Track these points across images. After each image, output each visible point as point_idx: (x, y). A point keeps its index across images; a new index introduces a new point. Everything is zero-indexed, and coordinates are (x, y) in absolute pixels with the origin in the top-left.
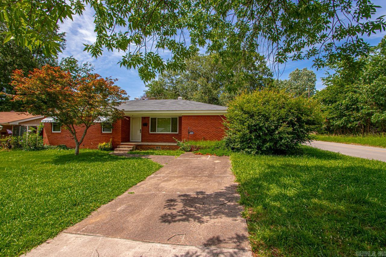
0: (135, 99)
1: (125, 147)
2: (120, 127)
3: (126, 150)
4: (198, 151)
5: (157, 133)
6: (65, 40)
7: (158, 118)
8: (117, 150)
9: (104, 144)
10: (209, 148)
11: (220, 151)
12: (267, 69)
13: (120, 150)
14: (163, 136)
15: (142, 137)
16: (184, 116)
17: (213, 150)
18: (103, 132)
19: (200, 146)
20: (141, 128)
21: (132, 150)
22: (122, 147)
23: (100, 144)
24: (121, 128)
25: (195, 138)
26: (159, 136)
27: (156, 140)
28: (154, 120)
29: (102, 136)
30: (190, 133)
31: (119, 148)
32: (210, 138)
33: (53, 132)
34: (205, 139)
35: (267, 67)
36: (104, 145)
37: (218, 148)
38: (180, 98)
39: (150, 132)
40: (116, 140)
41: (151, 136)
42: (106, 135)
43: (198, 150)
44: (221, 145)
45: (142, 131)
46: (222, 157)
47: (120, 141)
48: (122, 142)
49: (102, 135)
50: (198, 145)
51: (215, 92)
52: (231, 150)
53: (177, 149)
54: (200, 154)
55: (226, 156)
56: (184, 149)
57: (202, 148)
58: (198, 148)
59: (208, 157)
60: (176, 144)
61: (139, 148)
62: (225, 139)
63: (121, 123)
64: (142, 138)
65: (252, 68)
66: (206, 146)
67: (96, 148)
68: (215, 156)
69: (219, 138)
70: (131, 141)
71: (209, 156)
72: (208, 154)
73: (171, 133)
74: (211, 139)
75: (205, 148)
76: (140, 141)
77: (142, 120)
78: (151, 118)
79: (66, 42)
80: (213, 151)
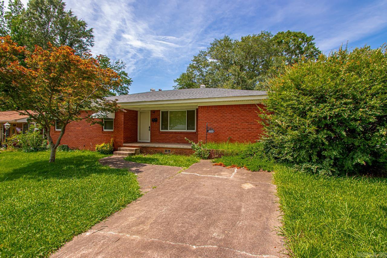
0: (151, 90)
1: (126, 150)
2: (123, 123)
3: (126, 154)
4: (220, 159)
5: (169, 130)
6: (92, 36)
7: (170, 112)
8: (116, 154)
9: (103, 145)
10: (237, 154)
11: (254, 161)
12: (318, 51)
13: (120, 154)
14: (176, 135)
15: (151, 136)
16: (202, 107)
17: (243, 158)
18: (105, 130)
19: (224, 151)
20: (150, 125)
21: (134, 154)
22: (123, 150)
23: (97, 146)
24: (123, 125)
25: (217, 139)
26: (171, 135)
27: (167, 141)
28: (165, 114)
29: (104, 135)
30: (210, 131)
31: (120, 150)
32: (239, 138)
33: (56, 130)
34: (232, 141)
35: (318, 48)
36: (103, 147)
37: (251, 155)
38: (203, 87)
39: (161, 130)
40: (118, 140)
41: (163, 135)
42: (107, 134)
43: (220, 156)
44: (257, 151)
45: (151, 129)
46: (257, 172)
47: (122, 141)
48: (125, 143)
49: (103, 133)
50: (221, 149)
51: (250, 81)
52: (273, 160)
53: (192, 153)
54: (221, 165)
55: (264, 170)
56: (201, 156)
57: (227, 155)
58: (220, 155)
59: (234, 171)
60: (190, 147)
61: (144, 151)
62: (262, 141)
63: (123, 118)
64: (151, 138)
65: (298, 51)
66: (233, 152)
67: (93, 150)
68: (245, 171)
69: (254, 138)
70: (139, 141)
71: (236, 170)
72: (234, 166)
73: (186, 131)
74: (241, 140)
75: (232, 154)
76: (149, 141)
77: (151, 114)
78: (162, 112)
79: (94, 38)
80: (243, 161)
